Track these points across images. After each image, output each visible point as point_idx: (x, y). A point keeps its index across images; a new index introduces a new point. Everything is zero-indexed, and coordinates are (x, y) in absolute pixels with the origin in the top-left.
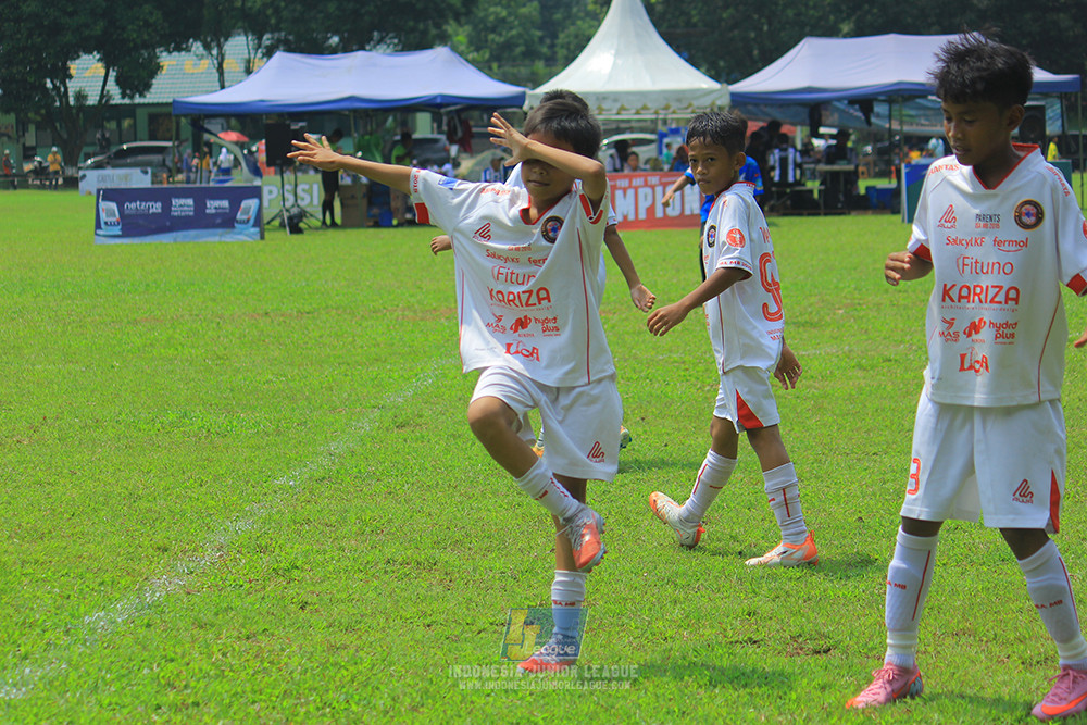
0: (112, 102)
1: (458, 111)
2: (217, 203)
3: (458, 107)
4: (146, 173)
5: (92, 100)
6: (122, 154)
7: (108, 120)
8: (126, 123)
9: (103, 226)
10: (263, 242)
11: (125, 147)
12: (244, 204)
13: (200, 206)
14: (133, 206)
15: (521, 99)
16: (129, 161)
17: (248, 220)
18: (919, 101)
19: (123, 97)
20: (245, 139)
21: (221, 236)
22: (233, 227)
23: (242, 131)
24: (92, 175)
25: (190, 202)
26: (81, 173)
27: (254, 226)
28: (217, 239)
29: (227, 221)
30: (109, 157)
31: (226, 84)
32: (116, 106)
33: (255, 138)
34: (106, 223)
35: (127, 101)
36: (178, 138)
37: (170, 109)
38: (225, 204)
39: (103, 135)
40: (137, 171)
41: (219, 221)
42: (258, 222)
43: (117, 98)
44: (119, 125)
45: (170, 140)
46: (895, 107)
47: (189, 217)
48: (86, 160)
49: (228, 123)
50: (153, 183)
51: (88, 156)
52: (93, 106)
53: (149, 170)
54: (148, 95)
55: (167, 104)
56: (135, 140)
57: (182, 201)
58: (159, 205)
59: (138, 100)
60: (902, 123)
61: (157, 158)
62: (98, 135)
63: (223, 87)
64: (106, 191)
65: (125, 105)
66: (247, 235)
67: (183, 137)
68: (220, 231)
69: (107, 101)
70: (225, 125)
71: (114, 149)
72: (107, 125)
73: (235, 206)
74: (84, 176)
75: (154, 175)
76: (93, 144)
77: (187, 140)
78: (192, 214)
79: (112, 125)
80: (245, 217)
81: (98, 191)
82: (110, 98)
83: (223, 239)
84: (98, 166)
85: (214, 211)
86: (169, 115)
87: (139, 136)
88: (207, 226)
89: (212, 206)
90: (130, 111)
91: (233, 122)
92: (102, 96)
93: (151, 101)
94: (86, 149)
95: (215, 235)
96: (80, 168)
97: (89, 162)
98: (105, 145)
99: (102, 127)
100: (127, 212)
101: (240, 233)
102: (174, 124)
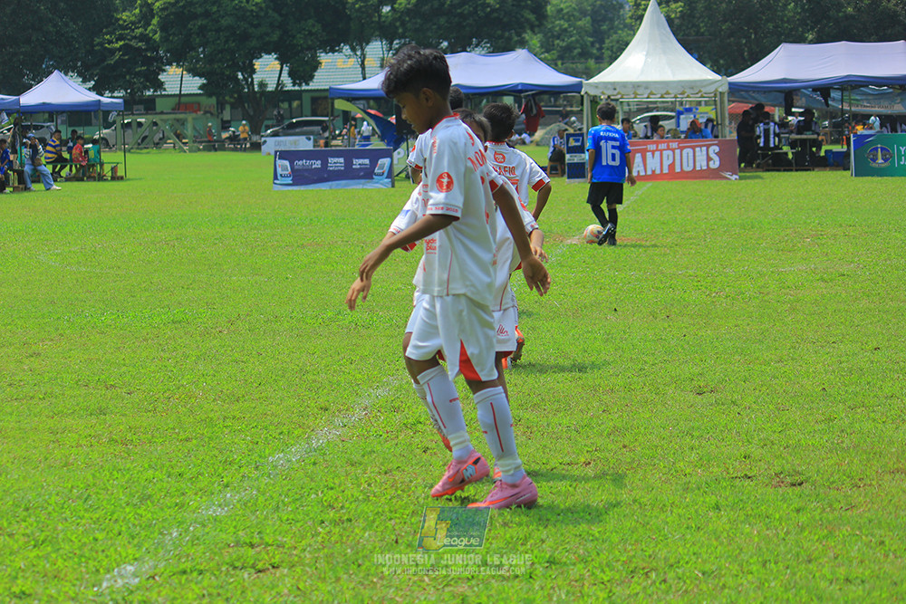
0: (285, 89)
1: (533, 94)
2: (361, 161)
4: (309, 139)
5: (271, 88)
6: (292, 126)
7: (283, 101)
8: (295, 104)
9: (279, 177)
10: (394, 189)
11: (294, 121)
12: (380, 162)
13: (348, 163)
14: (300, 163)
15: (578, 87)
16: (297, 130)
17: (383, 173)
18: (863, 89)
19: (294, 86)
20: (380, 115)
21: (363, 184)
22: (373, 178)
23: (379, 109)
24: (271, 141)
25: (342, 160)
26: (263, 139)
27: (387, 177)
28: (361, 186)
29: (368, 174)
30: (283, 128)
31: (367, 76)
32: (288, 91)
33: (388, 114)
34: (281, 175)
35: (297, 88)
36: (332, 115)
37: (327, 94)
38: (367, 161)
39: (279, 112)
40: (303, 138)
41: (362, 174)
42: (390, 175)
43: (289, 85)
44: (290, 106)
45: (327, 116)
46: (846, 93)
47: (342, 171)
48: (266, 130)
49: (368, 103)
50: (314, 146)
51: (268, 127)
52: (271, 92)
53: (312, 137)
54: (311, 84)
55: (324, 90)
56: (302, 116)
57: (336, 160)
58: (319, 162)
59: (304, 87)
60: (850, 105)
61: (318, 128)
62: (275, 113)
63: (364, 78)
64: (281, 152)
65: (295, 91)
66: (382, 184)
67: (336, 114)
68: (363, 181)
69: (282, 88)
70: (366, 106)
71: (287, 122)
72: (281, 105)
73: (374, 163)
74: (265, 142)
75: (315, 141)
76: (273, 119)
77: (338, 116)
78: (343, 168)
79: (285, 105)
80: (381, 171)
81: (276, 152)
82: (284, 85)
83: (365, 187)
84: (275, 134)
85: (358, 167)
86: (326, 98)
87: (304, 113)
88: (353, 178)
89: (358, 163)
90: (297, 95)
91: (372, 103)
92: (278, 84)
93: (313, 88)
94: (267, 123)
95: (360, 184)
96: (262, 136)
97: (269, 131)
98: (280, 119)
99: (279, 107)
100: (296, 167)
101: (377, 183)
102: (330, 105)
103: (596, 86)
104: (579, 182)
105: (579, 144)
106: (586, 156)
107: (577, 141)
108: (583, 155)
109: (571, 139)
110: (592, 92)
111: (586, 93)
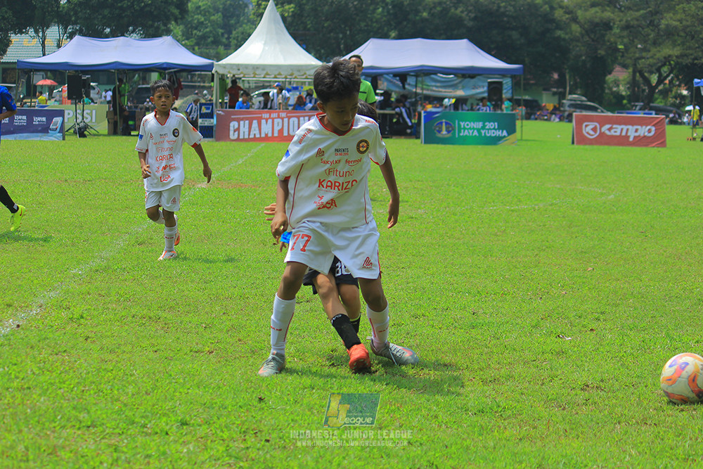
1: (175, 72)
2: (40, 119)
3: (175, 70)
10: (64, 142)
12: (55, 120)
13: (30, 120)
15: (211, 66)
17: (56, 129)
18: (433, 76)
20: (55, 84)
21: (41, 137)
22: (48, 132)
23: (54, 80)
25: (25, 118)
27: (59, 132)
28: (39, 138)
29: (45, 129)
31: (46, 53)
33: (61, 83)
37: (15, 66)
38: (44, 119)
41: (40, 129)
42: (62, 130)
46: (420, 79)
47: (24, 126)
49: (46, 75)
54: (4, 57)
55: (13, 63)
57: (20, 117)
58: (7, 119)
60: (422, 89)
63: (44, 55)
66: (55, 137)
68: (40, 134)
73: (49, 121)
78: (25, 124)
80: (55, 127)
83: (42, 139)
85: (38, 123)
88: (33, 132)
89: (37, 120)
91: (49, 74)
93: (5, 61)
95: (38, 136)
101: (51, 136)
102: (17, 74)
103: (224, 66)
104: (208, 141)
105: (209, 111)
106: (214, 121)
107: (208, 109)
108: (212, 120)
109: (203, 107)
110: (221, 71)
111: (216, 72)
